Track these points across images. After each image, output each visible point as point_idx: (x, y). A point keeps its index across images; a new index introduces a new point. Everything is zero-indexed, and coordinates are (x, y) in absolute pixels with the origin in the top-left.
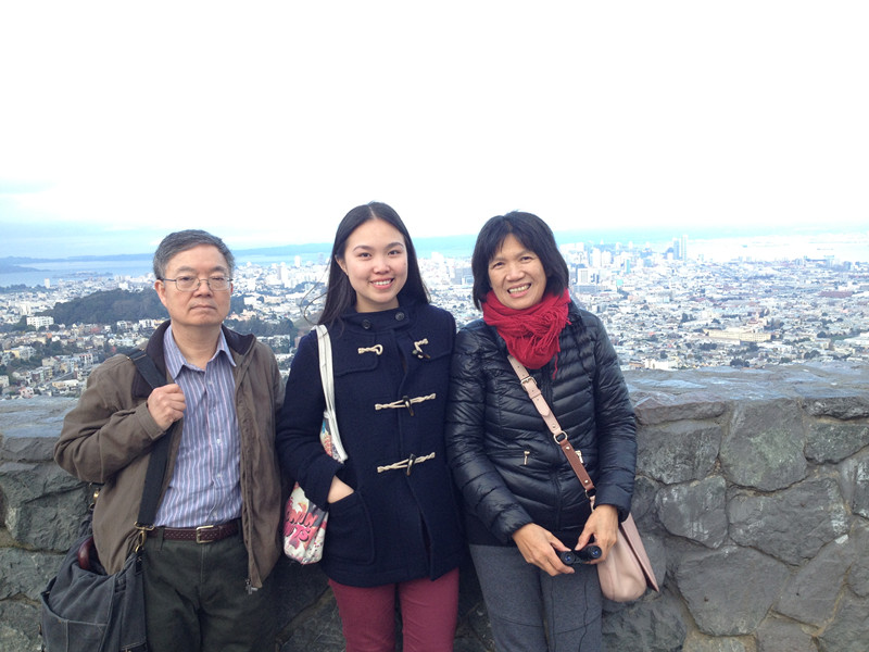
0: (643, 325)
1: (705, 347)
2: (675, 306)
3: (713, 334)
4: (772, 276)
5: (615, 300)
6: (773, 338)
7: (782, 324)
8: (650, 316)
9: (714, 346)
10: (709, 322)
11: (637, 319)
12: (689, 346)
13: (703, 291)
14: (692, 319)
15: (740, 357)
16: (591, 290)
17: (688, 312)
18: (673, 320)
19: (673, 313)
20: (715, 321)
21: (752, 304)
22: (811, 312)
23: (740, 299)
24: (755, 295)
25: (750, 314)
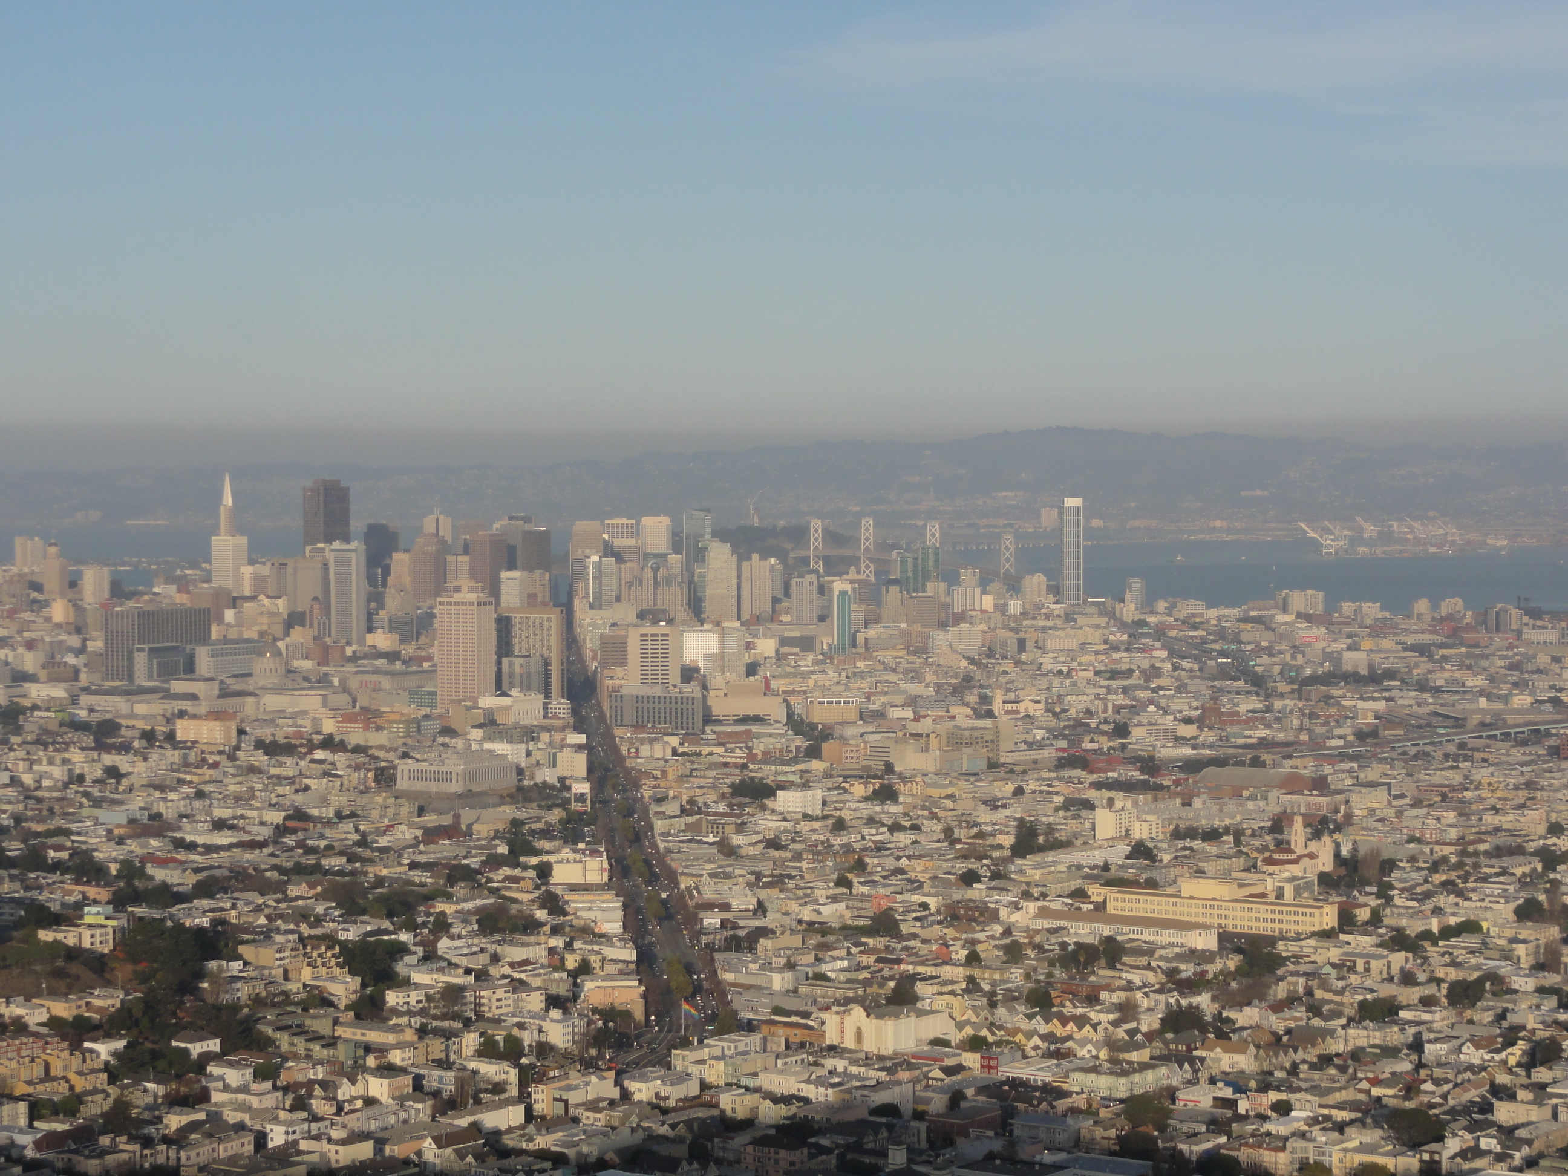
0: (860, 866)
1: (1080, 957)
2: (1002, 790)
3: (1119, 902)
4: (1391, 674)
5: (768, 758)
6: (1347, 921)
7: (1389, 865)
8: (894, 827)
9: (1113, 955)
10: (1118, 854)
11: (837, 841)
12: (1015, 952)
13: (1122, 730)
14: (1054, 845)
15: (1204, 1001)
17: (1047, 815)
18: (981, 846)
19: (984, 816)
20: (1141, 851)
21: (1293, 785)
22: (1506, 820)
23: (1256, 762)
24: (1316, 746)
25: (1278, 825)
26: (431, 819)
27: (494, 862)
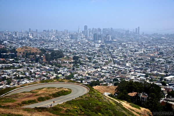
1: (140, 59)
2: (133, 47)
7: (163, 53)
8: (126, 50)
9: (142, 59)
12: (135, 59)
14: (138, 51)
15: (149, 62)
16: (111, 42)
17: (137, 49)
18: (132, 51)
20: (144, 52)
23: (152, 45)
25: (154, 50)
26: (93, 49)
27: (98, 52)
